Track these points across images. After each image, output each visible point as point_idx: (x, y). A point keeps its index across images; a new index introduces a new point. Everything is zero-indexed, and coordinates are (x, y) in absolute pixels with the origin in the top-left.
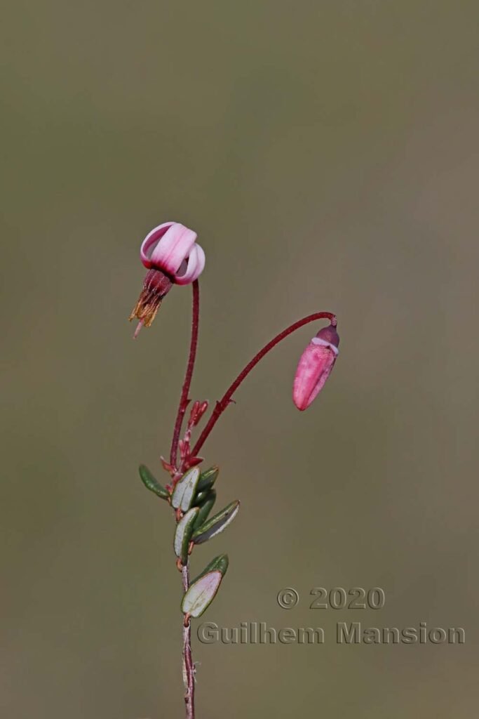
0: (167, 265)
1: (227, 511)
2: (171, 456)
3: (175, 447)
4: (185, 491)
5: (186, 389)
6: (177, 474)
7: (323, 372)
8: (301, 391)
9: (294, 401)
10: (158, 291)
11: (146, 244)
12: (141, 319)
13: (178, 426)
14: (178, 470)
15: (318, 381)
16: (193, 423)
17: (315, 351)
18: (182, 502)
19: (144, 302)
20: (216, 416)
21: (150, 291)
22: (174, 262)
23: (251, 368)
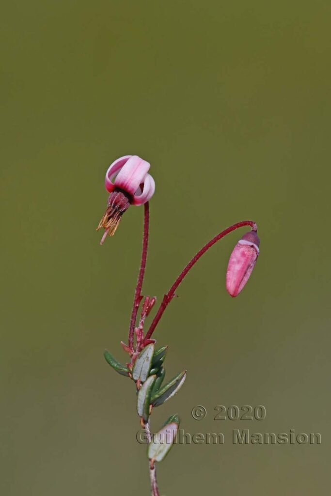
0: (128, 187)
1: (177, 378)
2: (129, 340)
3: (132, 333)
4: (144, 364)
5: (139, 289)
6: (135, 354)
7: (249, 266)
8: (232, 282)
9: (227, 290)
10: (120, 207)
11: (109, 172)
12: (107, 229)
13: (134, 317)
14: (135, 351)
15: (245, 273)
16: (145, 315)
17: (242, 249)
18: (140, 374)
19: (109, 216)
20: (163, 306)
21: (114, 207)
22: (134, 184)
23: (190, 268)
